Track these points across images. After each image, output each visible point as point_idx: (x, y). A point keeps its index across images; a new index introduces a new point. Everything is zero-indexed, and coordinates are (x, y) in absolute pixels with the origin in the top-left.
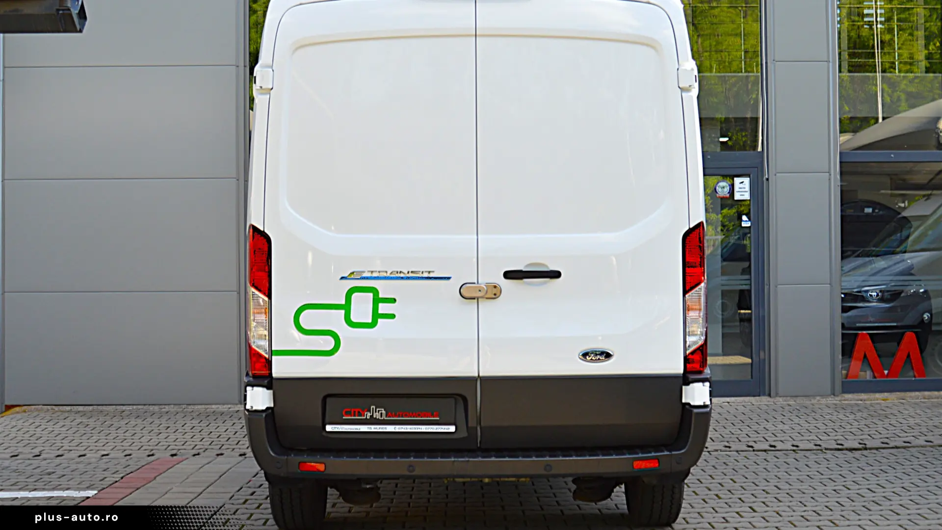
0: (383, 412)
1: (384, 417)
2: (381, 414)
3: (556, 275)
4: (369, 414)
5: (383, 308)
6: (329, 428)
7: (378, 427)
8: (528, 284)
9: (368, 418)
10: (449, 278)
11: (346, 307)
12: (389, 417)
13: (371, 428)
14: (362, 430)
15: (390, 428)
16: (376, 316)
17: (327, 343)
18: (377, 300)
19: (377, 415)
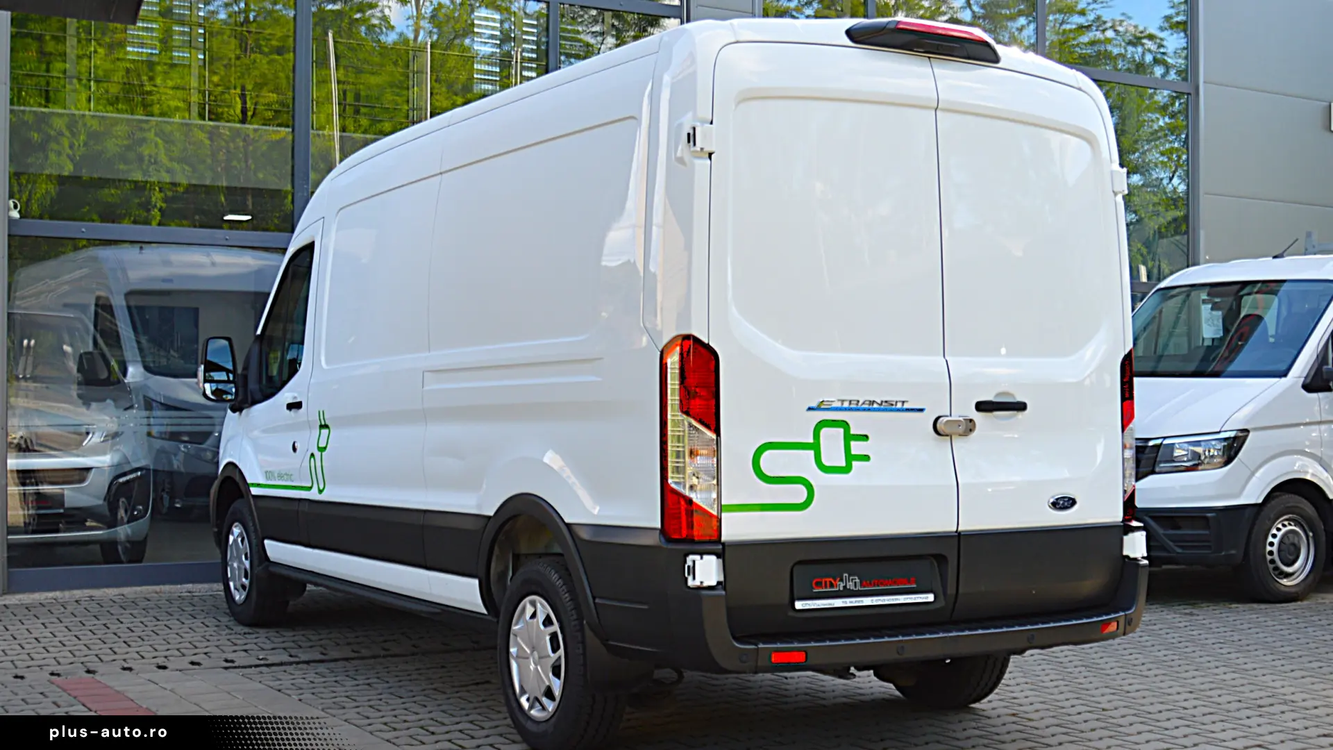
0: (857, 580)
1: (859, 588)
2: (855, 583)
3: (1021, 407)
4: (842, 585)
5: (857, 448)
6: (799, 605)
7: (853, 600)
8: (997, 417)
9: (841, 589)
10: (921, 410)
11: (815, 447)
12: (864, 587)
13: (846, 602)
14: (836, 605)
15: (867, 601)
16: (850, 457)
17: (799, 494)
18: (849, 438)
19: (850, 585)
